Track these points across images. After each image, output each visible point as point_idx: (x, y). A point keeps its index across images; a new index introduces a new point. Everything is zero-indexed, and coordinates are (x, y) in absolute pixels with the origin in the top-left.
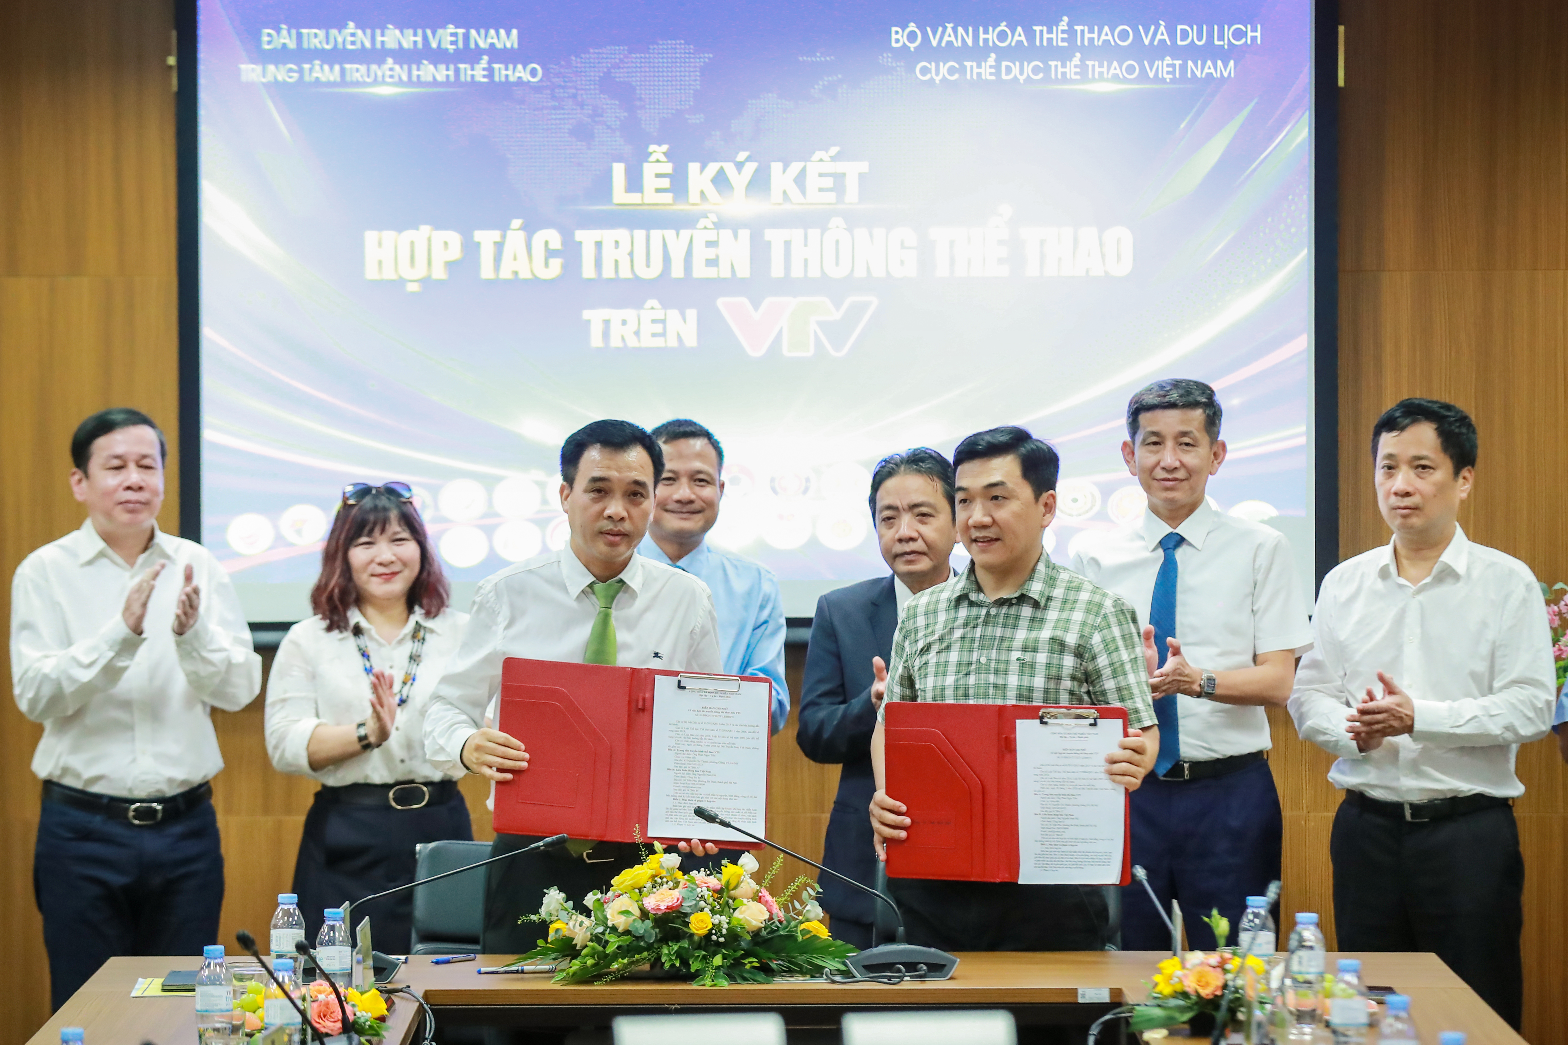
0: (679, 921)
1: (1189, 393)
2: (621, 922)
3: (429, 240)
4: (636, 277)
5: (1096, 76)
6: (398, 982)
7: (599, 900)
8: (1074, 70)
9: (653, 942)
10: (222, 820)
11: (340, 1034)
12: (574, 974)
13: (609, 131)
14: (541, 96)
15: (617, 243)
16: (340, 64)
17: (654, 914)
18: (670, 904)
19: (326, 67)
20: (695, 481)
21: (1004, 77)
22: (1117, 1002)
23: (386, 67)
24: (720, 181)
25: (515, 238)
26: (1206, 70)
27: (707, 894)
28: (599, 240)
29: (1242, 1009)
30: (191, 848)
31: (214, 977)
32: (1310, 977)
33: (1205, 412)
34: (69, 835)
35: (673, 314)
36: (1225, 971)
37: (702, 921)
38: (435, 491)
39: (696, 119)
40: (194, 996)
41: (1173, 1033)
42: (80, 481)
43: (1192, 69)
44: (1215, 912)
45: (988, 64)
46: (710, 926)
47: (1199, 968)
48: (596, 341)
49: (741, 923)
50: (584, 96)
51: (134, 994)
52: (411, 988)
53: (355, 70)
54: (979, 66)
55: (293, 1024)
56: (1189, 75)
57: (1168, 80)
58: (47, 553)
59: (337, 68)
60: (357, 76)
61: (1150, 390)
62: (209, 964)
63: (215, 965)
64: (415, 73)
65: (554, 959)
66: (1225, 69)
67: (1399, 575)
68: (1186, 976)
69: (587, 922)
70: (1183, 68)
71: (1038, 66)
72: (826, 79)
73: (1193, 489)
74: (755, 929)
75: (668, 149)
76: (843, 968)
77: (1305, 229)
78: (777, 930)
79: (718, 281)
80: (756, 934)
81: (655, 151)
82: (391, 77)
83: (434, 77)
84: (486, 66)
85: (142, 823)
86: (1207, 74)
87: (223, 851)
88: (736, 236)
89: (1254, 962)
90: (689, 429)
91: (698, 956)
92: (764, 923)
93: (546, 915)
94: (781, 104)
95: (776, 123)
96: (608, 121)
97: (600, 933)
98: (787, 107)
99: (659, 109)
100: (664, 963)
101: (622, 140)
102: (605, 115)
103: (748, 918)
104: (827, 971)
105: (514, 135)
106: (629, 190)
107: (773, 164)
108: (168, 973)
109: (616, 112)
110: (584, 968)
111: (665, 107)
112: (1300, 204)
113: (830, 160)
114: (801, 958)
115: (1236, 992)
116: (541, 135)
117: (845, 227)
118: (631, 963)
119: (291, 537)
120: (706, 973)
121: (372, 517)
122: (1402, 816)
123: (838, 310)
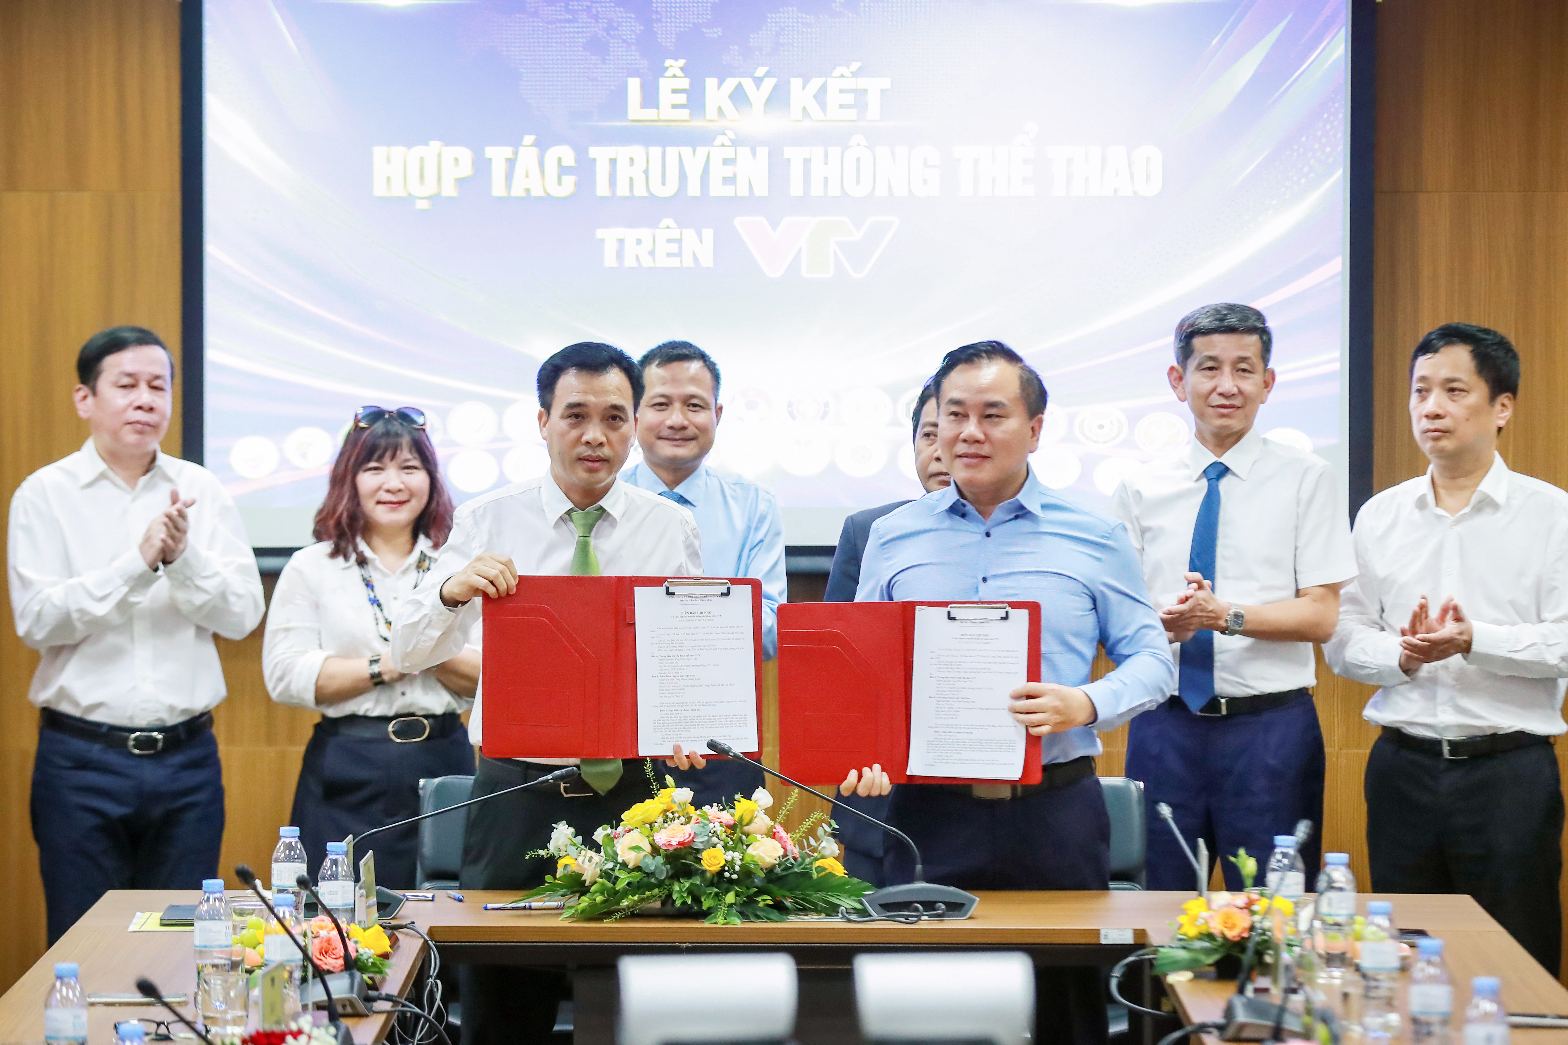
0: (691, 857)
2: (632, 858)
3: (439, 156)
4: (652, 197)
6: (402, 918)
7: (609, 835)
9: (665, 879)
10: (223, 750)
11: (342, 971)
12: (583, 911)
13: (624, 45)
14: (554, 8)
15: (632, 160)
17: (665, 850)
18: (682, 840)
20: (689, 406)
22: (1140, 943)
24: (738, 96)
25: (528, 154)
27: (720, 830)
28: (613, 157)
29: (1270, 952)
30: (192, 778)
31: (213, 912)
32: (1340, 920)
33: (1259, 338)
34: (67, 764)
35: (689, 234)
36: (1253, 913)
37: (715, 858)
38: (445, 414)
39: (715, 33)
41: (1199, 976)
42: (85, 397)
44: (1242, 852)
46: (723, 863)
47: (1226, 910)
48: (610, 260)
49: (754, 860)
50: (599, 9)
51: (132, 928)
52: (416, 925)
55: (293, 961)
58: (46, 475)
61: (1202, 314)
62: (208, 898)
65: (563, 896)
67: (1437, 506)
68: (1211, 917)
69: (596, 857)
73: (1244, 417)
74: (767, 866)
75: (685, 64)
76: (859, 906)
77: (1340, 148)
78: (792, 868)
79: (736, 199)
80: (770, 871)
81: (671, 66)
85: (142, 753)
87: (225, 781)
88: (754, 153)
89: (1282, 904)
90: (685, 351)
91: (711, 893)
92: (778, 860)
93: (554, 849)
94: (802, 18)
95: (795, 37)
96: (624, 35)
97: (610, 869)
98: (808, 21)
99: (676, 22)
100: (675, 901)
101: (637, 53)
102: (620, 28)
103: (762, 854)
104: (843, 909)
105: (527, 49)
106: (645, 105)
107: (793, 80)
108: (166, 905)
109: (632, 26)
110: (594, 905)
111: (682, 20)
112: (1336, 123)
113: (851, 75)
114: (816, 896)
115: (1264, 934)
116: (554, 49)
117: (866, 145)
118: (641, 900)
119: (297, 461)
120: (718, 911)
121: (383, 442)
122: (1441, 753)
123: (858, 230)
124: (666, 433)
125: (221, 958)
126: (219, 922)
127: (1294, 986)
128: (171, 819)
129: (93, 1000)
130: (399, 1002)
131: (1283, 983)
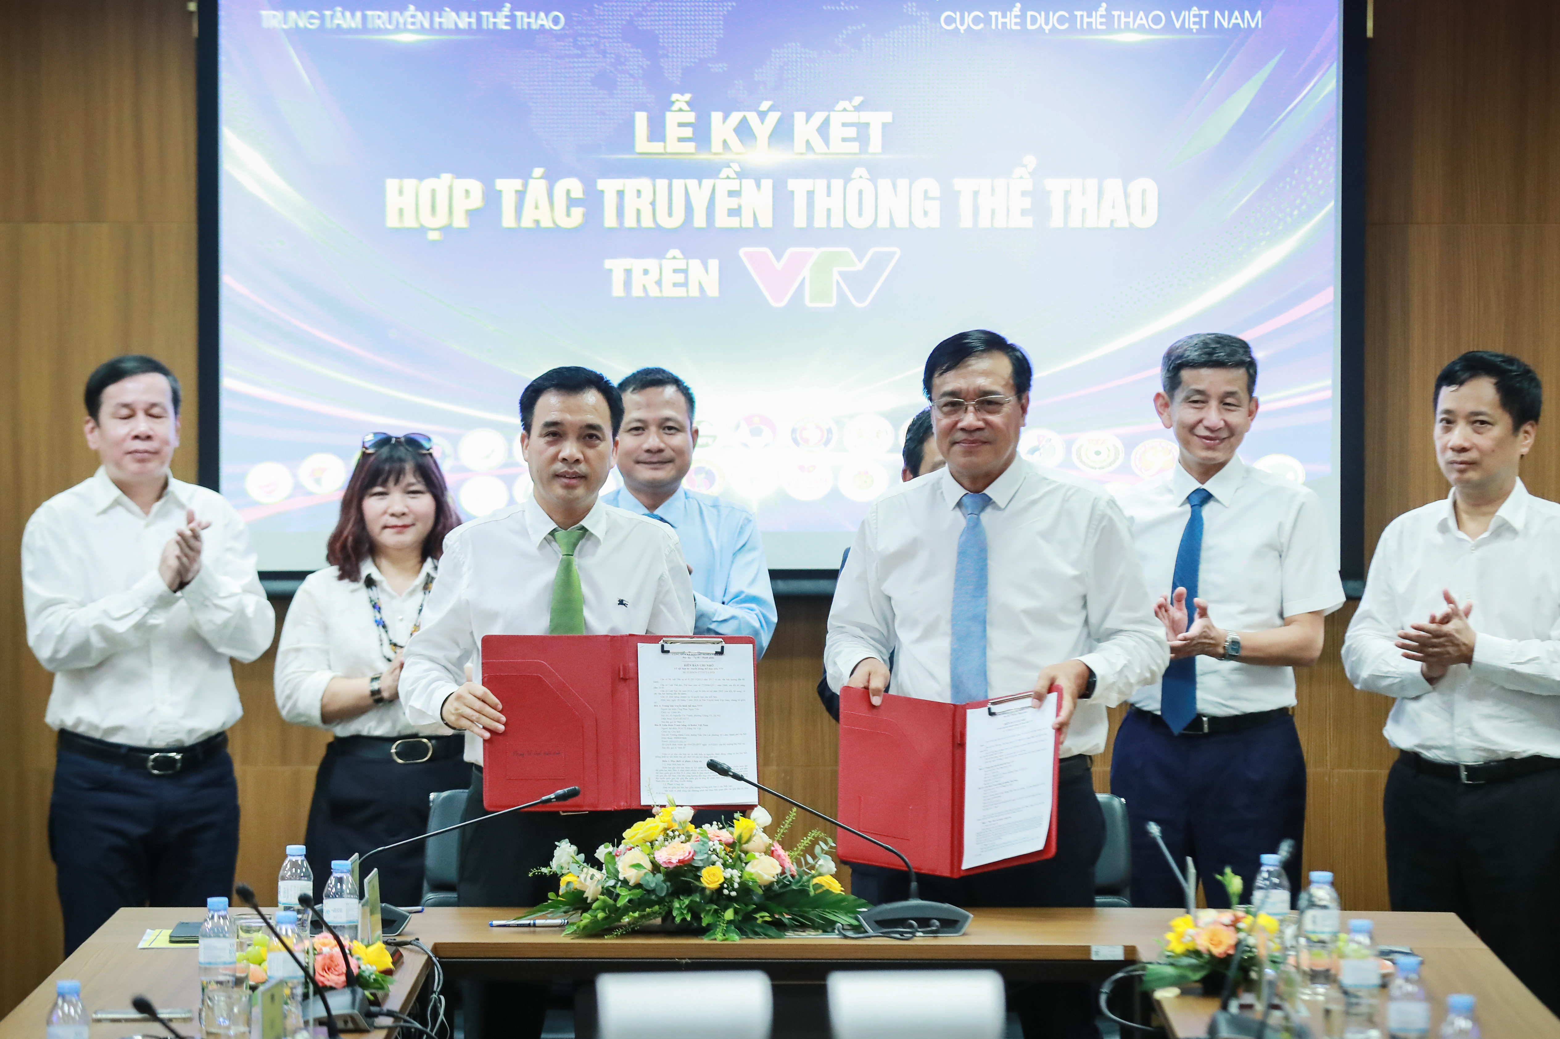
0: (691, 875)
1: (1232, 350)
2: (632, 876)
3: (451, 188)
4: (658, 227)
5: (1122, 26)
6: (408, 934)
7: (611, 852)
8: (1099, 20)
9: (665, 896)
10: (238, 769)
11: (344, 987)
12: (585, 927)
13: (632, 80)
14: (563, 44)
15: (639, 192)
16: (362, 11)
17: (666, 868)
18: (681, 858)
19: (348, 14)
20: (664, 429)
21: (1029, 27)
22: (1131, 959)
23: (408, 14)
24: (744, 131)
25: (537, 187)
26: (1233, 21)
27: (719, 848)
28: (621, 188)
29: (1255, 968)
30: (211, 796)
31: (218, 929)
34: (86, 785)
35: (695, 265)
36: (1238, 930)
37: (714, 875)
38: (455, 440)
39: (719, 68)
40: (197, 947)
41: (1185, 992)
42: (93, 429)
43: (1218, 19)
44: (1228, 870)
45: (1013, 13)
46: (722, 880)
47: (1212, 926)
48: (618, 290)
49: (753, 877)
50: (607, 45)
51: (142, 945)
52: (420, 941)
53: (377, 17)
54: (1004, 16)
55: (295, 978)
56: (1216, 26)
57: (1194, 31)
59: (358, 14)
60: (379, 23)
64: (437, 20)
65: (565, 912)
66: (1253, 20)
67: (1458, 529)
68: (1198, 934)
69: (598, 875)
70: (1211, 18)
71: (1063, 16)
72: (849, 28)
74: (767, 883)
75: (691, 98)
76: (855, 923)
77: (1332, 181)
78: (790, 885)
79: (741, 230)
80: (768, 888)
81: (677, 100)
82: (413, 24)
83: (456, 25)
84: (508, 14)
85: (161, 772)
86: (1234, 24)
87: (240, 801)
88: (758, 186)
89: (1265, 920)
90: (659, 376)
91: (710, 910)
92: (776, 877)
93: (557, 868)
94: (805, 53)
95: (799, 72)
96: (631, 69)
97: (611, 887)
98: (811, 56)
99: (682, 57)
100: (675, 917)
101: (644, 88)
102: (627, 63)
103: (760, 872)
104: (839, 926)
105: (536, 83)
106: (651, 139)
107: (796, 114)
108: (175, 923)
109: (639, 61)
110: (595, 921)
111: (688, 56)
112: (1328, 156)
113: (853, 109)
114: (813, 912)
115: (1249, 950)
116: (563, 83)
117: (869, 177)
118: (642, 917)
119: (310, 485)
120: (717, 928)
121: (387, 466)
122: (1458, 776)
123: (860, 260)
124: (645, 457)
125: (226, 975)
126: (224, 939)
127: (1276, 1000)
128: (189, 837)
129: (99, 1016)
130: (401, 1018)
131: (1266, 997)
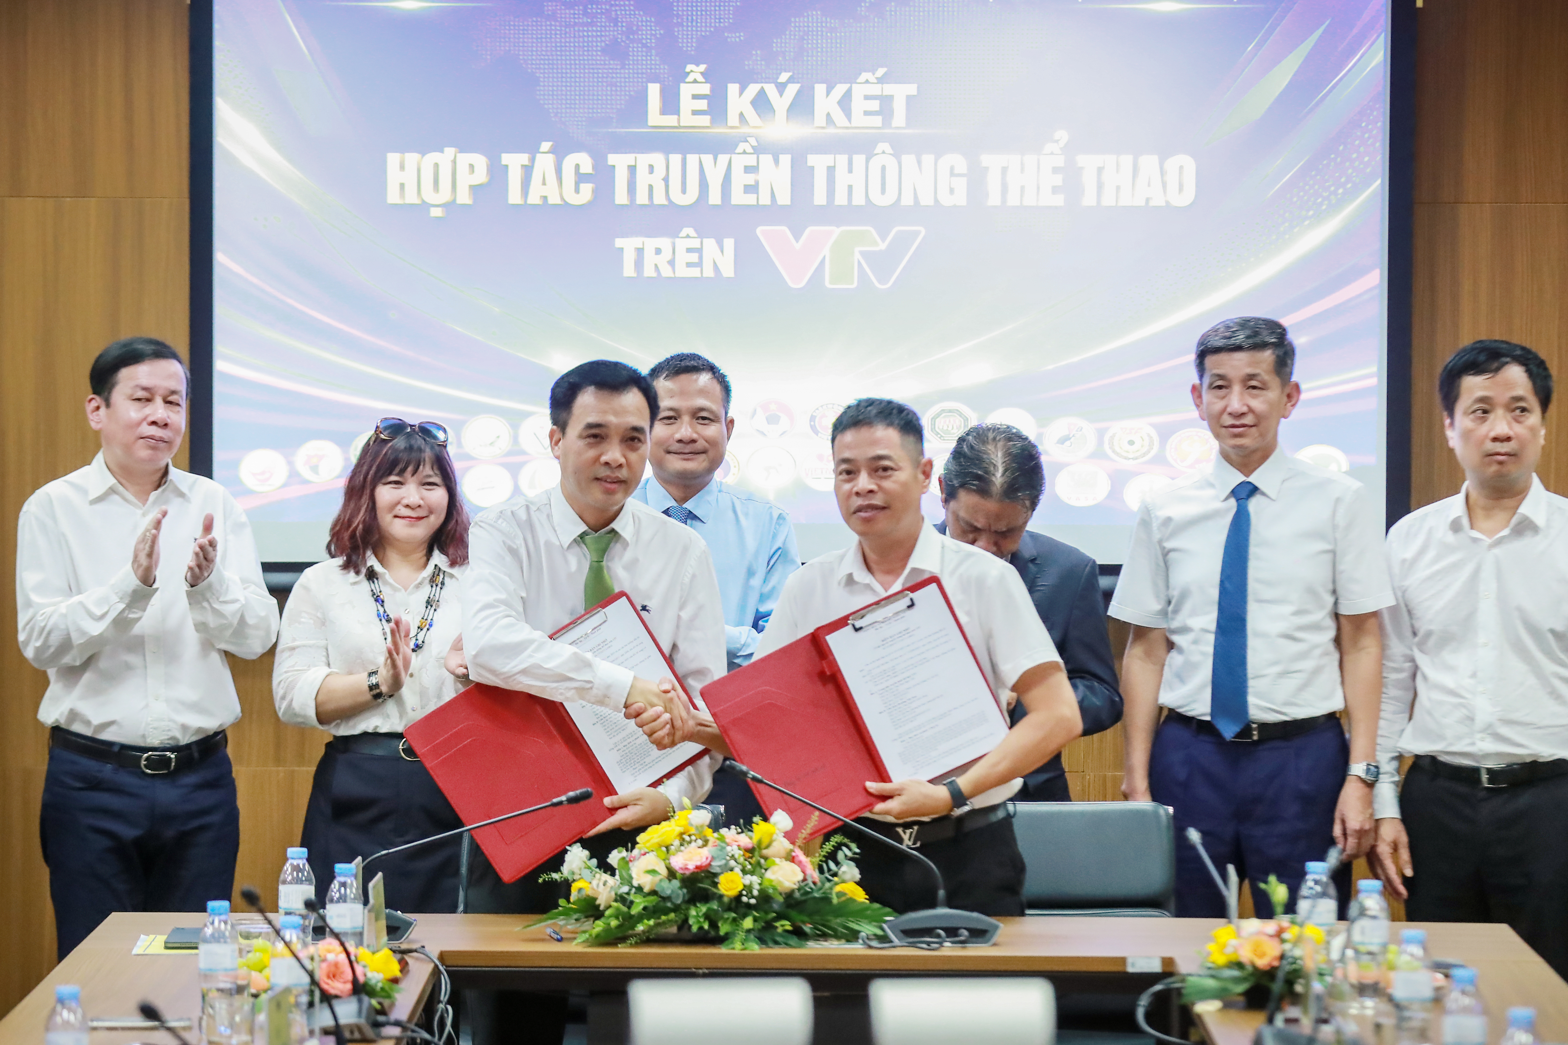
0: (708, 881)
1: (1256, 334)
2: (647, 882)
3: (454, 162)
4: (672, 204)
6: (412, 941)
7: (624, 858)
9: (681, 903)
11: (350, 995)
12: (597, 936)
13: (644, 49)
15: (652, 167)
17: (682, 874)
18: (699, 863)
20: (698, 419)
22: (1168, 971)
24: (761, 103)
25: (545, 162)
27: (738, 853)
28: (633, 164)
29: (1300, 981)
30: (207, 798)
33: (1274, 353)
35: (710, 244)
36: (1283, 941)
37: (732, 881)
38: (459, 427)
39: (737, 37)
40: (197, 954)
41: (1228, 1005)
42: (98, 408)
44: (1272, 879)
46: (741, 887)
47: (1255, 937)
48: (629, 270)
49: (774, 884)
50: (619, 13)
51: (136, 951)
52: (427, 948)
58: (54, 489)
61: (1215, 330)
63: (220, 922)
65: (577, 920)
67: (1472, 528)
68: (1240, 946)
69: (611, 881)
73: (1262, 435)
74: (787, 891)
75: (706, 69)
76: (880, 932)
77: (1379, 158)
78: (811, 894)
79: (757, 208)
80: (789, 895)
81: (692, 71)
85: (153, 772)
87: (239, 803)
88: (776, 161)
89: (1313, 931)
91: (728, 918)
92: (798, 884)
93: (568, 873)
94: (826, 22)
95: (820, 42)
96: (644, 39)
97: (625, 893)
98: (833, 25)
99: (697, 27)
100: (692, 926)
101: (657, 58)
102: (640, 32)
103: (780, 880)
104: (864, 935)
106: (664, 111)
107: (817, 86)
108: (170, 930)
109: (652, 30)
110: (608, 929)
111: (704, 25)
112: (1374, 132)
113: (876, 81)
114: (836, 922)
115: (1295, 963)
116: (572, 53)
117: (892, 152)
118: (657, 925)
119: (306, 474)
120: (735, 936)
121: (404, 456)
122: (1479, 780)
123: (883, 240)
124: (676, 447)
127: (1324, 1016)
128: (184, 839)
129: (95, 1024)
130: (408, 1028)
131: (1313, 1012)
